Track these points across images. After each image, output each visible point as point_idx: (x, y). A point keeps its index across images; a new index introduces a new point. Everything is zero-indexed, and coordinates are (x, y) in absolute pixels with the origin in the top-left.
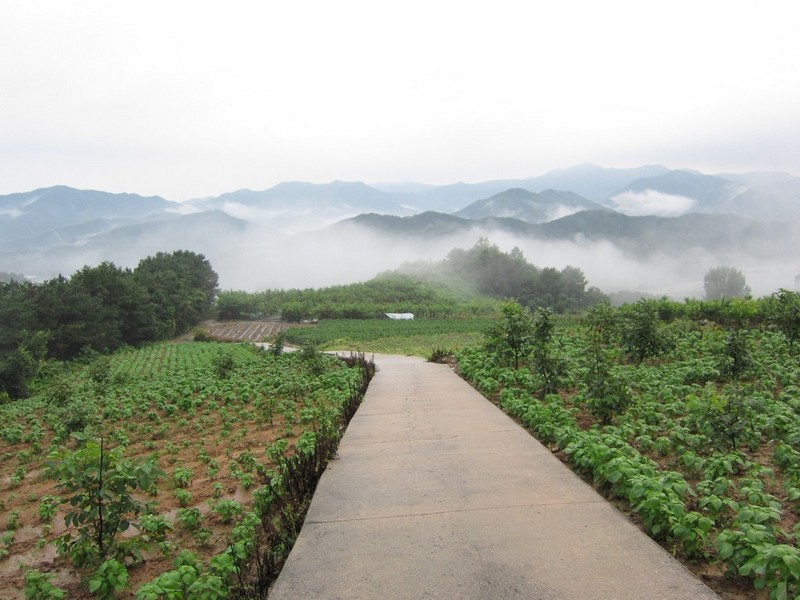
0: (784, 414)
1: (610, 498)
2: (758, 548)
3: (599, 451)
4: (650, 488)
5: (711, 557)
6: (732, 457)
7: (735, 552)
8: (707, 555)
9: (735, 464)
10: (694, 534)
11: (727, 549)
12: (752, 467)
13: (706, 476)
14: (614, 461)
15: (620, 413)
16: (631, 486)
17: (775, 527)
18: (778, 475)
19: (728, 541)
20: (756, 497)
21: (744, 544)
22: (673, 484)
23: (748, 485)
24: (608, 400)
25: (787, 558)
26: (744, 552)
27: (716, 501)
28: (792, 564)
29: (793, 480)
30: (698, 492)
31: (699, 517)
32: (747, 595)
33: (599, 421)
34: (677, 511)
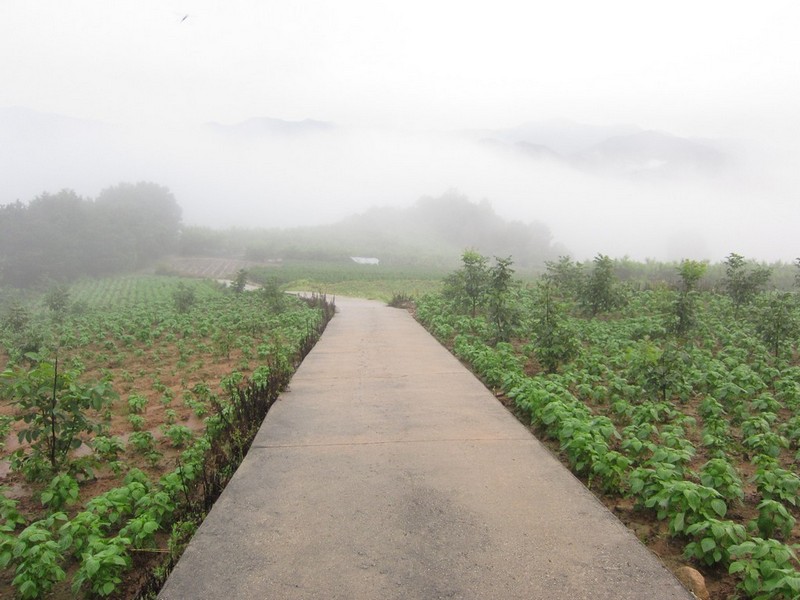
0: (717, 371)
1: (545, 438)
2: (665, 484)
3: (538, 395)
4: (578, 429)
5: (625, 492)
6: (660, 407)
7: (645, 487)
8: (622, 491)
9: (662, 414)
10: (611, 471)
11: (638, 485)
12: (677, 416)
13: (634, 422)
14: (550, 404)
15: (565, 362)
16: (561, 428)
17: (685, 468)
18: (700, 425)
19: (640, 477)
20: (673, 441)
21: (654, 479)
22: (601, 427)
23: (670, 431)
24: (555, 349)
25: (687, 493)
26: (653, 488)
27: (637, 444)
28: (691, 497)
29: (711, 429)
30: (624, 436)
31: (618, 456)
32: (652, 525)
33: (545, 369)
34: (599, 451)
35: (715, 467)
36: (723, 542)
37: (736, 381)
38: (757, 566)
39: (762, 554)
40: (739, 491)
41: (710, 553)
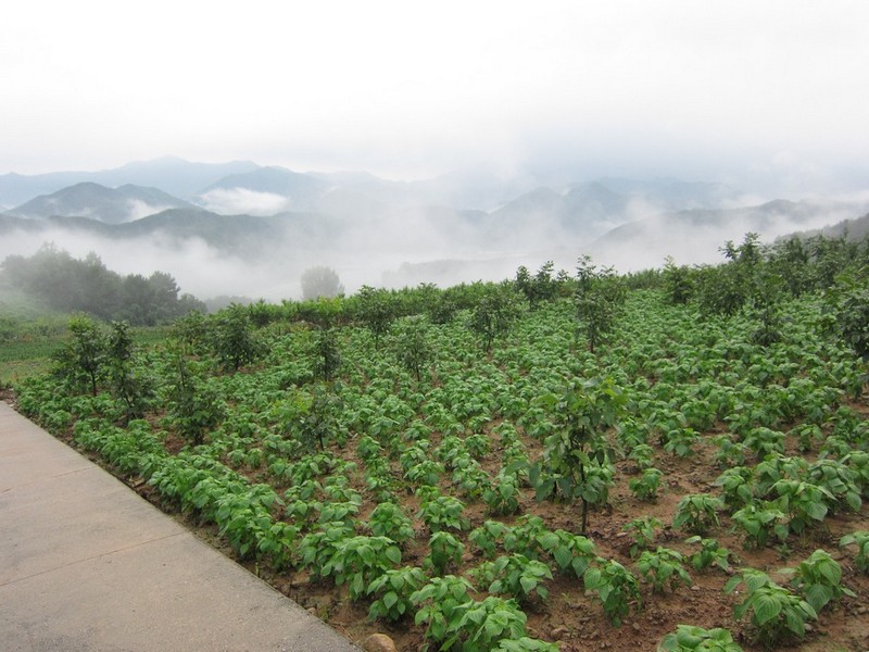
0: (368, 407)
1: (201, 524)
2: (336, 545)
3: (185, 475)
4: (236, 506)
5: (298, 564)
6: (319, 458)
7: (317, 554)
8: (295, 563)
9: (323, 465)
10: (280, 545)
11: (310, 554)
12: (338, 464)
13: (295, 481)
14: (200, 484)
15: (212, 430)
16: (217, 508)
17: (354, 520)
18: (361, 468)
19: (311, 545)
20: (338, 494)
21: (325, 544)
22: (261, 497)
23: (332, 483)
24: (197, 417)
25: (360, 549)
26: (326, 552)
27: (302, 506)
28: (365, 553)
29: (372, 470)
30: (286, 501)
31: (284, 527)
32: (332, 594)
33: (190, 441)
34: (263, 525)
35: (382, 512)
36: (403, 592)
37: (387, 414)
38: (439, 608)
39: (442, 595)
40: (409, 530)
41: (394, 608)
